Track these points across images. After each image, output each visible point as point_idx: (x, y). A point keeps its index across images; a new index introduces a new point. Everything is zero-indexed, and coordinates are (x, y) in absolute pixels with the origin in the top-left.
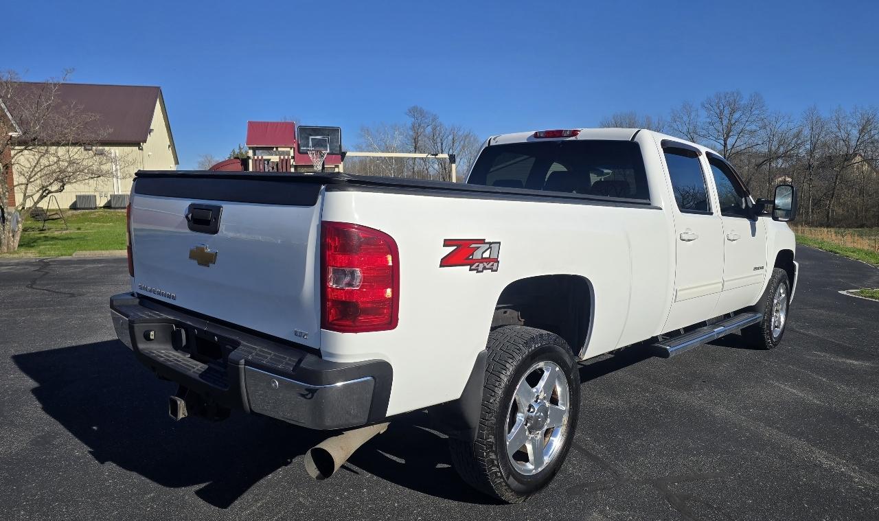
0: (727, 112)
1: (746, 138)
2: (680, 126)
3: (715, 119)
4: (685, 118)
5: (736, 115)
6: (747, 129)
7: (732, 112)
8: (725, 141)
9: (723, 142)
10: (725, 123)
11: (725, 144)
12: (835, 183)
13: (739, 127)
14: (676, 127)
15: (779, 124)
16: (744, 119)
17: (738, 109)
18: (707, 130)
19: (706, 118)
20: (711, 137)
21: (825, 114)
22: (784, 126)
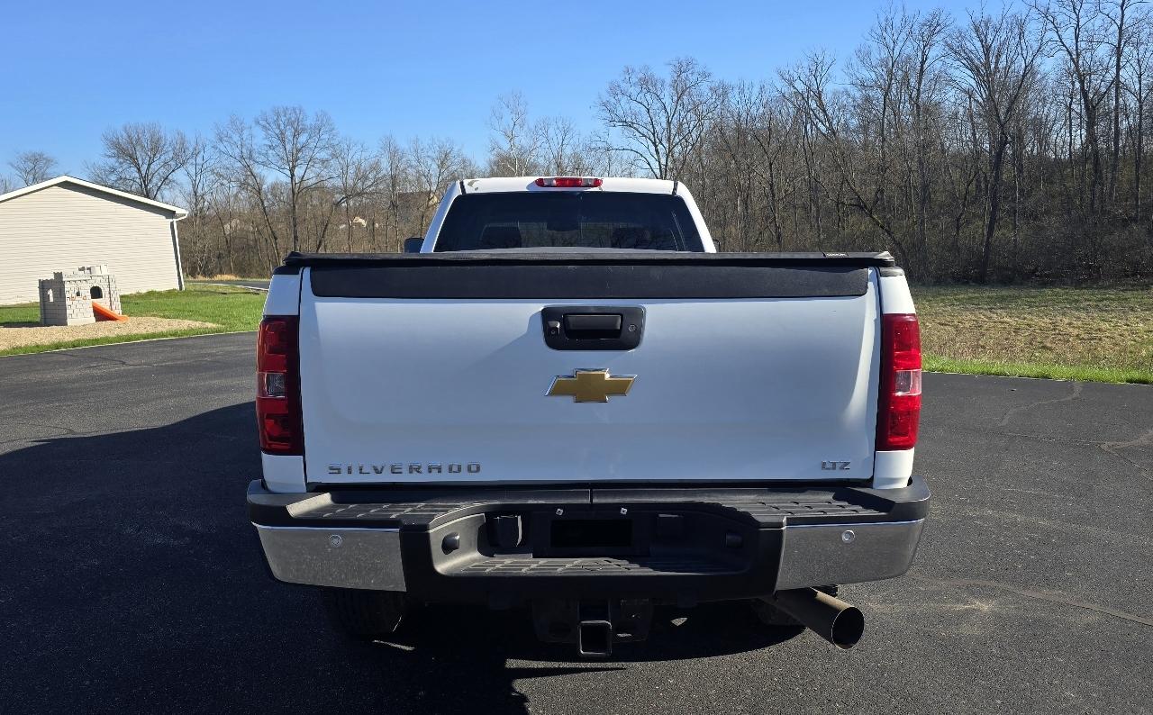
0: (289, 134)
1: (317, 168)
2: (229, 149)
3: (276, 142)
4: (236, 138)
5: (303, 138)
6: (318, 156)
7: (296, 134)
8: (292, 171)
9: (288, 173)
10: (289, 147)
11: (293, 175)
12: (422, 224)
13: (307, 153)
14: (223, 149)
15: (351, 153)
16: (312, 145)
17: (304, 130)
18: (266, 155)
19: (264, 139)
20: (272, 166)
21: (403, 144)
22: (357, 156)
